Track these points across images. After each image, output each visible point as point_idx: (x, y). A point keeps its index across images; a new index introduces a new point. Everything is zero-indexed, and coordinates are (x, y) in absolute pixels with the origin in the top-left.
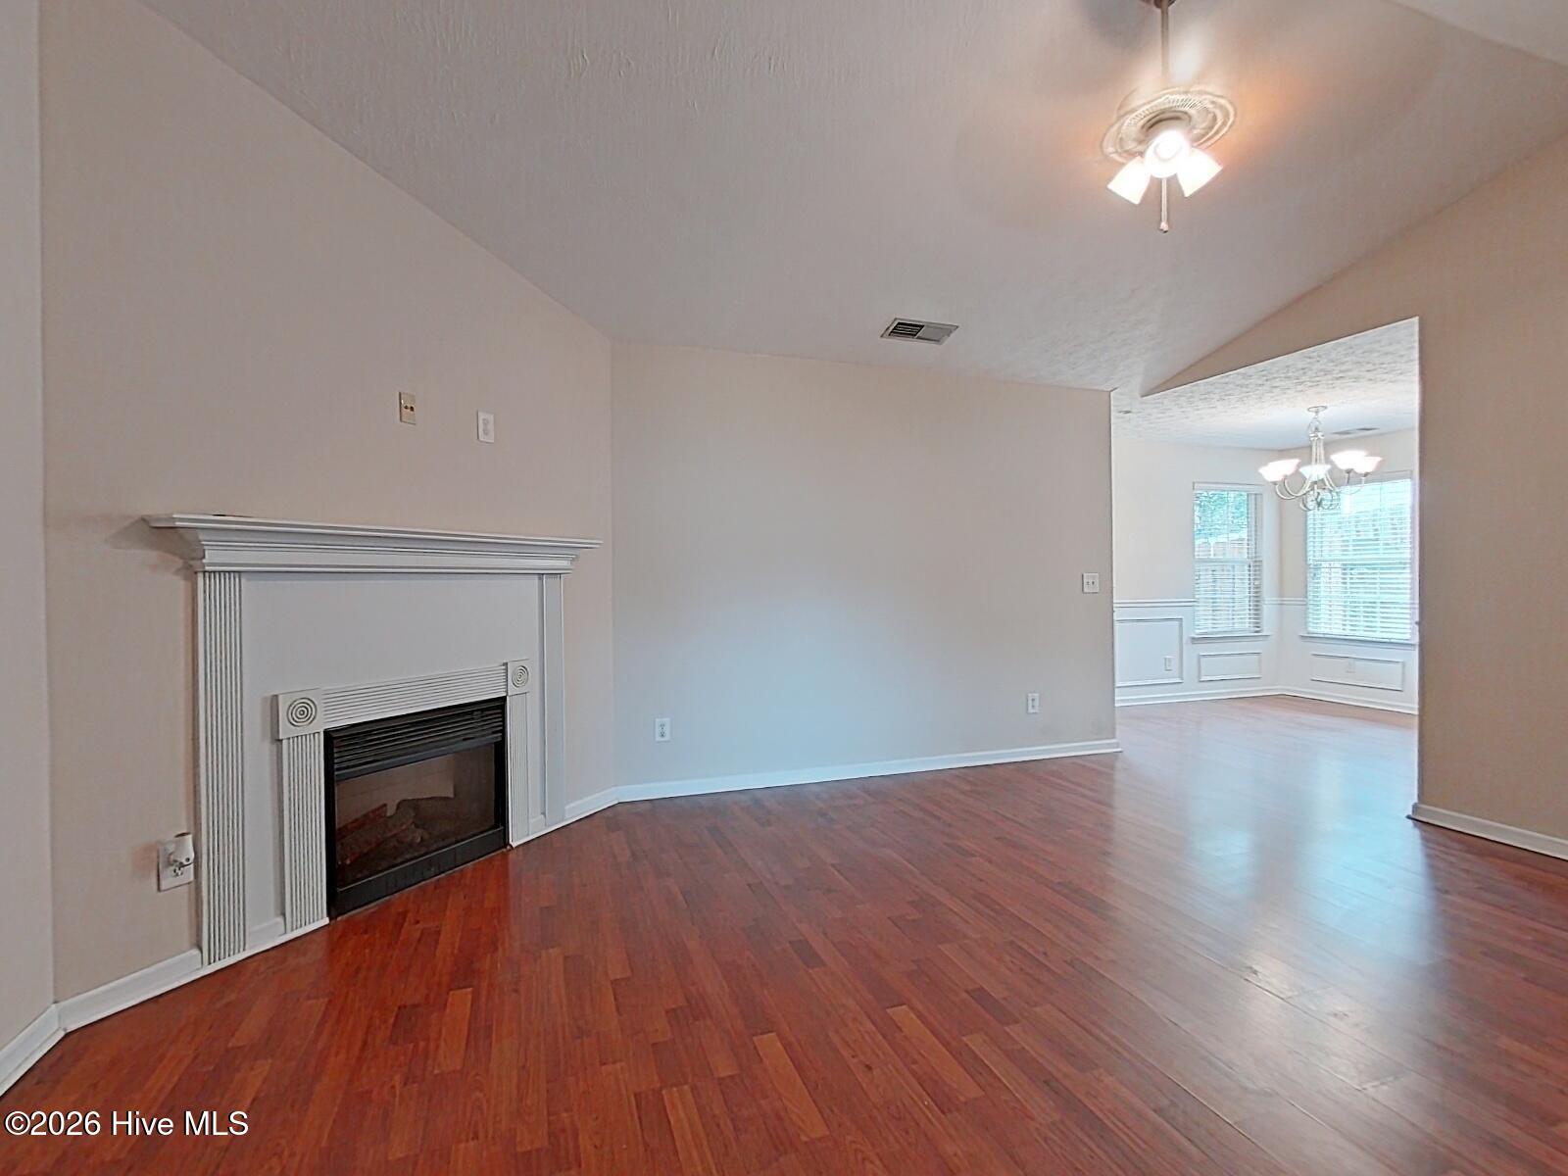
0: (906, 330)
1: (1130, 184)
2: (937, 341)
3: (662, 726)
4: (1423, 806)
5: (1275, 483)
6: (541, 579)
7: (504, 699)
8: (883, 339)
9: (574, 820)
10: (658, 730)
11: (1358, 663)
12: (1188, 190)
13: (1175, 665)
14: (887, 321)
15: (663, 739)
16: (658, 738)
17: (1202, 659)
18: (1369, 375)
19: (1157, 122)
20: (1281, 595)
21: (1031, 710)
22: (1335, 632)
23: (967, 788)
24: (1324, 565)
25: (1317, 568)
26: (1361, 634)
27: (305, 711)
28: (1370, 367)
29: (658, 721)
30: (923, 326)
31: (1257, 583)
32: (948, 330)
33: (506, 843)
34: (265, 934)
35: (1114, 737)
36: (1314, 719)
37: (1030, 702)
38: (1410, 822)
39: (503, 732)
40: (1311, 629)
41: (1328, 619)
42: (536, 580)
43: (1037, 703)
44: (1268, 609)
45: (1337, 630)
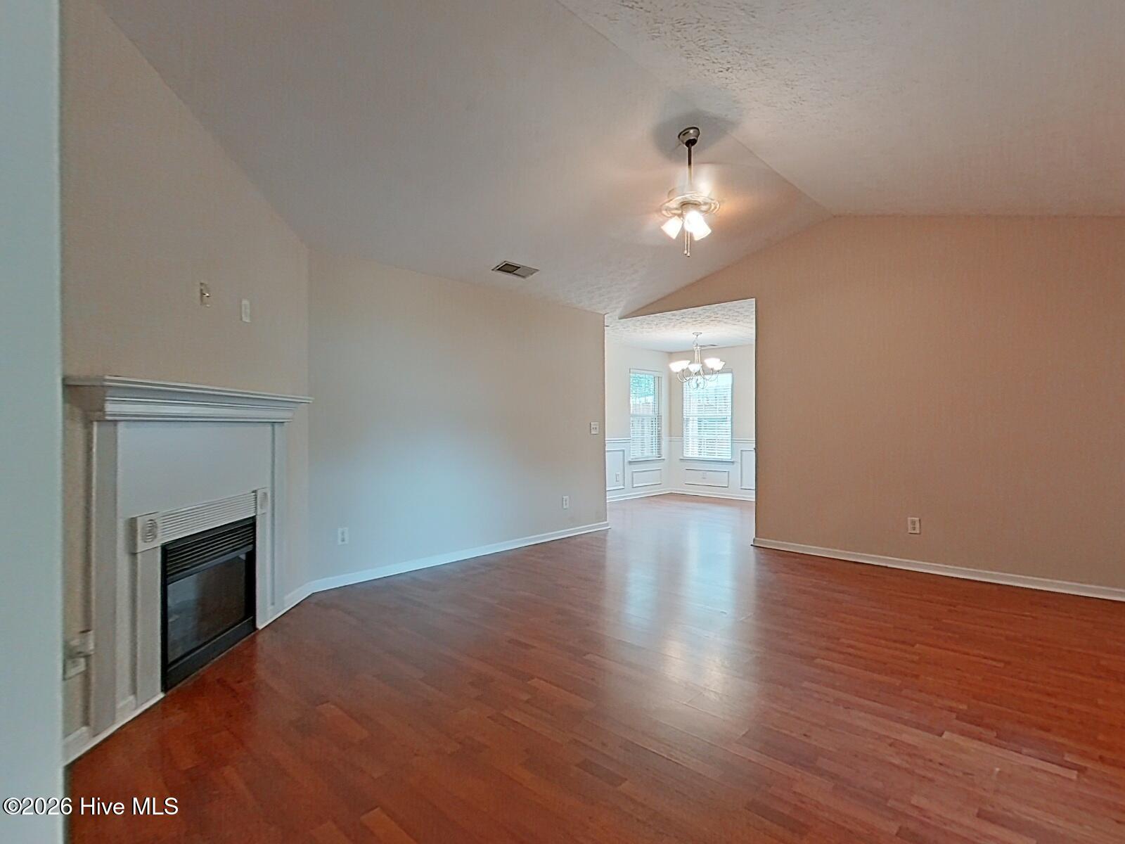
0: (508, 268)
1: (672, 228)
2: (523, 277)
3: (343, 533)
4: (758, 539)
5: (677, 373)
6: (273, 426)
7: (254, 518)
8: (493, 272)
9: (290, 607)
10: (340, 536)
11: (708, 473)
12: (697, 238)
13: (620, 478)
14: (499, 261)
15: (344, 543)
16: (340, 542)
17: (635, 474)
18: (725, 320)
19: (685, 205)
20: (671, 436)
21: (565, 507)
22: (695, 456)
23: (542, 555)
24: (691, 418)
25: (688, 420)
26: (704, 456)
27: (152, 530)
28: (728, 317)
29: (340, 530)
30: (519, 268)
31: (659, 428)
32: (532, 271)
33: (255, 629)
34: (127, 710)
35: (606, 520)
36: (690, 504)
37: (564, 502)
38: (752, 547)
39: (254, 543)
40: (685, 455)
41: (692, 451)
42: (269, 428)
43: (568, 502)
44: (664, 444)
45: (696, 456)
